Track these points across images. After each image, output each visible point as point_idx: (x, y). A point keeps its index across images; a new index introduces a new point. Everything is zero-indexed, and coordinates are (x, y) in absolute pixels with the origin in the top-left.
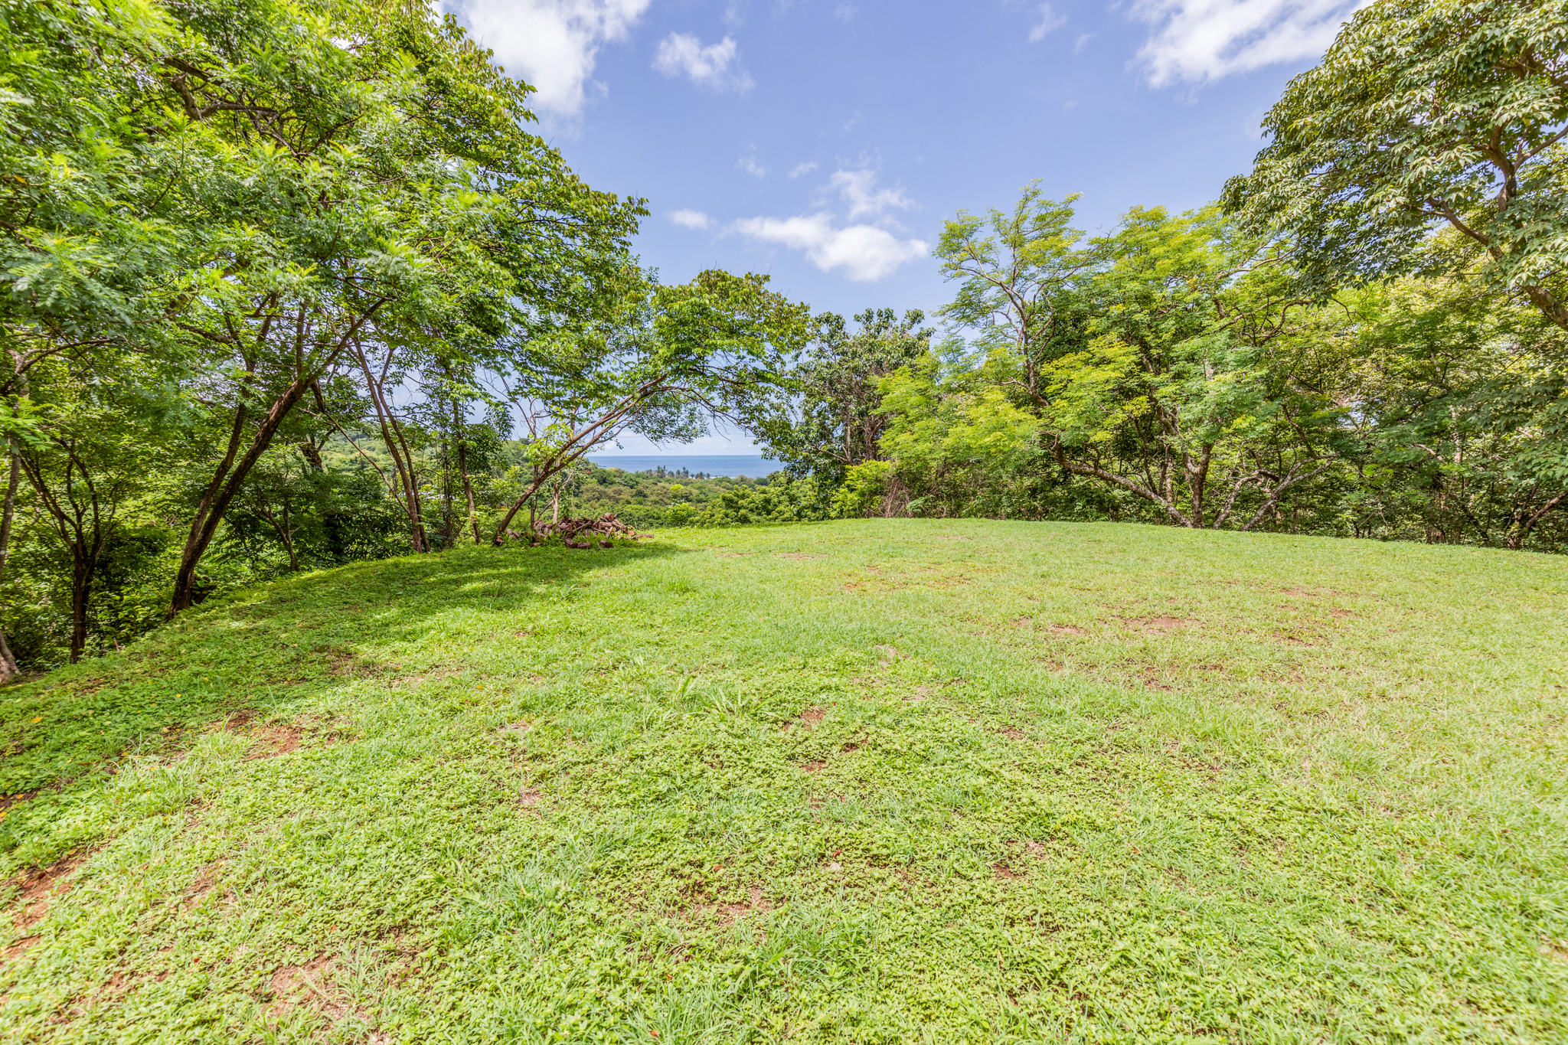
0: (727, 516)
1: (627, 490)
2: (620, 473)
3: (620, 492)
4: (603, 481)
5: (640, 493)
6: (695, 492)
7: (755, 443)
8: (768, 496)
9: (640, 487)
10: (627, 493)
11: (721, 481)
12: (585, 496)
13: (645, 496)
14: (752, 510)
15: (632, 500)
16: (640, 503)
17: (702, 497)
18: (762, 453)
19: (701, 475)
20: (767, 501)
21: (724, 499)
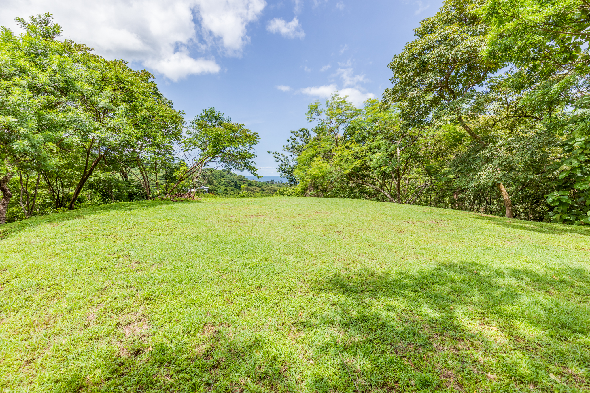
2: (256, 182)
3: (255, 189)
4: (250, 185)
5: (263, 190)
9: (263, 187)
15: (260, 192)
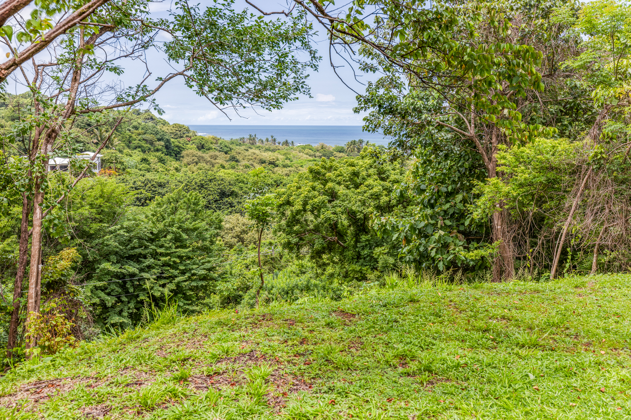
0: (314, 188)
1: (222, 155)
2: (216, 141)
3: (215, 157)
4: (201, 147)
5: (233, 159)
6: (281, 157)
7: (356, 111)
8: (356, 169)
9: (233, 153)
10: (222, 159)
11: (304, 148)
12: (185, 160)
13: (237, 161)
14: (339, 183)
15: (227, 165)
16: (233, 168)
17: (287, 162)
18: (363, 123)
19: (286, 143)
20: (356, 174)
21: (311, 171)
